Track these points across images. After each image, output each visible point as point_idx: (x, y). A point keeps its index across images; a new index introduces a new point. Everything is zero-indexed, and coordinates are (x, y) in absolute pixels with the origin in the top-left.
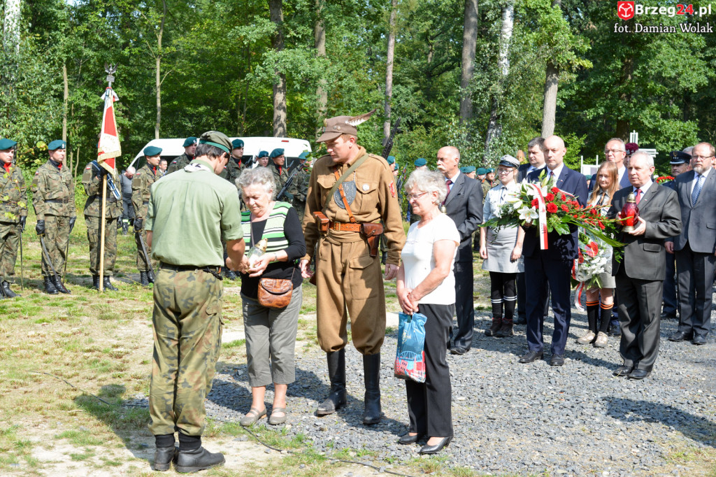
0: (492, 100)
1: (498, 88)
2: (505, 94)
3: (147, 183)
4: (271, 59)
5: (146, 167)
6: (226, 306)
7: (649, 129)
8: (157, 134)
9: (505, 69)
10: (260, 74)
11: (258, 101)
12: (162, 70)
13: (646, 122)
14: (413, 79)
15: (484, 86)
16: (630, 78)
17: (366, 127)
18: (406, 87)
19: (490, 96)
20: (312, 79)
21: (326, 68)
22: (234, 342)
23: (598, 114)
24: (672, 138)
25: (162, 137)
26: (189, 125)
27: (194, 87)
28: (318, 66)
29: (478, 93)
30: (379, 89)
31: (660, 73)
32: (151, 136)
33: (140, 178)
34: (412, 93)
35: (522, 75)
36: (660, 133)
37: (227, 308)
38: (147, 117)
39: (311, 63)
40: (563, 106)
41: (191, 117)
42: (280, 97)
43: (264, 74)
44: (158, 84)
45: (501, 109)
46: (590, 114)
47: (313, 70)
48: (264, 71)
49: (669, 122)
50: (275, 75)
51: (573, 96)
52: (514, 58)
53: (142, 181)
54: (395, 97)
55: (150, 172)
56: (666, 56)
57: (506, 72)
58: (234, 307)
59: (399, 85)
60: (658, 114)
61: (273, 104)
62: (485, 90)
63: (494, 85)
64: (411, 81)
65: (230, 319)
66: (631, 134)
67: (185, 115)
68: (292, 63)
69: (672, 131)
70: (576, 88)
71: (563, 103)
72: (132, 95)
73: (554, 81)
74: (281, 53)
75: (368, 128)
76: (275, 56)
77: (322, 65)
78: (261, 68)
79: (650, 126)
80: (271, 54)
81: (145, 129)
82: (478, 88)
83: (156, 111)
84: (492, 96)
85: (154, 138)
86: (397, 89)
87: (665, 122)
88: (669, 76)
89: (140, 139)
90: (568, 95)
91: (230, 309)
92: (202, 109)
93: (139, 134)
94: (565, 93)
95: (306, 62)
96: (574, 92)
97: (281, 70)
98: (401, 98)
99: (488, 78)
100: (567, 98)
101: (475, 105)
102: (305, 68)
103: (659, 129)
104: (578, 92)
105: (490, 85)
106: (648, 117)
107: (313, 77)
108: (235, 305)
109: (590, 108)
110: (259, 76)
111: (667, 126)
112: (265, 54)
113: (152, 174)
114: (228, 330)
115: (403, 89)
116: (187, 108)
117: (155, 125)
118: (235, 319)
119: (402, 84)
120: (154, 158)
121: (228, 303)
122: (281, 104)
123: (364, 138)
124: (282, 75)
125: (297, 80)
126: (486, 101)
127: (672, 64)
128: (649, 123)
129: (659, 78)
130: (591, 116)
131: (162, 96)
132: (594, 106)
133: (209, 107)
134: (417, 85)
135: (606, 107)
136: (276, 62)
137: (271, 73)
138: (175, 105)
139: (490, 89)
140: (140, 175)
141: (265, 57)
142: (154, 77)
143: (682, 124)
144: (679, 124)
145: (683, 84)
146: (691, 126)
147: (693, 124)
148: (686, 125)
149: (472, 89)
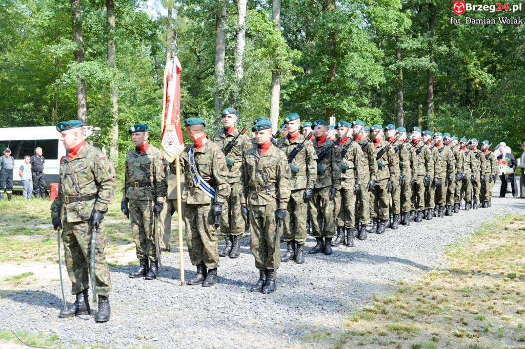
0: (232, 96)
1: (234, 87)
2: (240, 92)
4: (74, 68)
9: (240, 74)
10: (66, 80)
11: (67, 99)
15: (226, 87)
16: (333, 79)
20: (104, 83)
21: (114, 75)
27: (19, 89)
28: (109, 73)
29: (221, 92)
31: (353, 75)
35: (251, 78)
36: (356, 117)
39: (104, 71)
42: (81, 96)
43: (69, 80)
45: (238, 102)
46: (307, 104)
47: (105, 76)
48: (68, 78)
49: (362, 109)
50: (76, 81)
52: (246, 66)
56: (357, 63)
57: (240, 76)
60: (354, 103)
61: (77, 101)
62: (226, 89)
63: (232, 85)
66: (331, 118)
68: (89, 71)
69: (363, 115)
74: (81, 64)
76: (77, 67)
77: (112, 72)
78: (67, 75)
79: (349, 112)
80: (74, 66)
82: (221, 88)
84: (231, 93)
87: (359, 109)
88: (359, 77)
90: (291, 91)
92: (25, 106)
95: (100, 71)
96: (295, 89)
97: (82, 77)
99: (228, 80)
100: (290, 93)
102: (100, 75)
103: (355, 114)
105: (229, 86)
106: (347, 106)
112: (69, 65)
124: (82, 80)
125: (93, 84)
126: (227, 96)
127: (361, 68)
128: (348, 110)
129: (352, 79)
133: (31, 104)
136: (77, 71)
137: (74, 79)
139: (230, 88)
141: (69, 68)
143: (371, 110)
144: (369, 110)
145: (370, 83)
146: (377, 111)
147: (378, 110)
148: (373, 111)
149: (217, 89)
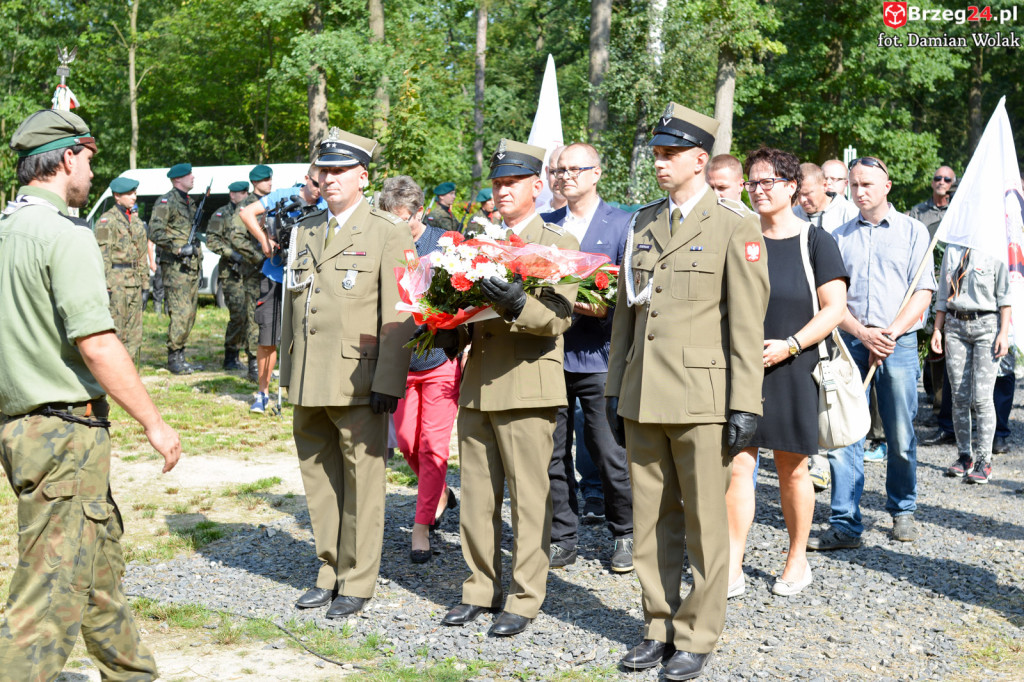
0: (639, 103)
1: (647, 84)
2: (659, 93)
3: (118, 235)
4: (305, 46)
5: (114, 209)
6: (244, 424)
7: (869, 145)
8: (133, 162)
9: (658, 57)
10: (288, 70)
11: (285, 111)
12: (138, 67)
13: (864, 135)
14: (515, 76)
15: (628, 83)
16: (840, 69)
17: (449, 147)
18: (505, 89)
19: (637, 97)
20: (366, 75)
21: (387, 59)
22: (259, 482)
23: (792, 123)
24: (902, 158)
25: (139, 166)
26: (183, 149)
27: (189, 90)
28: (376, 56)
29: (618, 93)
30: (465, 93)
31: (882, 64)
32: (124, 164)
33: (107, 227)
34: (514, 99)
35: (683, 65)
36: (886, 152)
37: (247, 427)
38: (117, 140)
39: (365, 51)
40: (741, 113)
41: (185, 138)
42: (320, 103)
43: (295, 69)
44: (133, 87)
45: (653, 117)
46: (781, 123)
47: (368, 61)
48: (294, 65)
49: (895, 133)
50: (311, 70)
51: (755, 97)
52: (670, 39)
53: (110, 232)
54: (490, 104)
55: (122, 217)
57: (659, 61)
58: (258, 426)
59: (494, 87)
60: (880, 122)
61: (308, 115)
62: (628, 88)
63: (642, 80)
64: (513, 79)
65: (252, 445)
66: (846, 151)
67: (175, 133)
68: (336, 52)
69: (900, 147)
70: (760, 85)
71: (741, 108)
72: (93, 104)
73: (731, 73)
74: (320, 37)
75: (451, 150)
76: (310, 42)
77: (382, 54)
78: (290, 61)
79: (871, 141)
80: (305, 40)
81: (115, 156)
82: (618, 86)
83: (129, 131)
84: (639, 96)
85: (129, 168)
86: (493, 93)
87: (891, 134)
88: (896, 67)
89: (108, 171)
90: (748, 97)
91: (251, 429)
92: (200, 125)
93: (106, 164)
94: (744, 92)
95: (357, 51)
96: (756, 92)
97: (320, 62)
98: (498, 105)
99: (632, 69)
100: (746, 100)
101: (615, 110)
102: (358, 59)
103: (883, 144)
104: (763, 92)
105: (636, 80)
106: (868, 126)
107: (369, 73)
108: (258, 422)
109: (783, 114)
110: (286, 72)
111: (894, 141)
112: (295, 39)
113: (124, 220)
114: (248, 462)
115: (500, 92)
116: (179, 125)
117: (130, 150)
118: (260, 444)
119: (499, 85)
120: (126, 196)
121: (247, 418)
122: (322, 114)
123: (446, 164)
124: (320, 70)
125: (345, 77)
126: (631, 104)
128: (870, 135)
129: (881, 70)
130: (782, 127)
131: (140, 106)
132: (786, 112)
133: (211, 123)
134: (520, 86)
135: (803, 114)
136: (313, 51)
137: (304, 68)
138: (160, 120)
139: (637, 86)
140: (106, 222)
141: (295, 44)
142: (127, 77)
143: (915, 136)
144: (911, 137)
145: (915, 79)
146: (929, 140)
147: (930, 136)
148: (921, 137)
149: (609, 87)
